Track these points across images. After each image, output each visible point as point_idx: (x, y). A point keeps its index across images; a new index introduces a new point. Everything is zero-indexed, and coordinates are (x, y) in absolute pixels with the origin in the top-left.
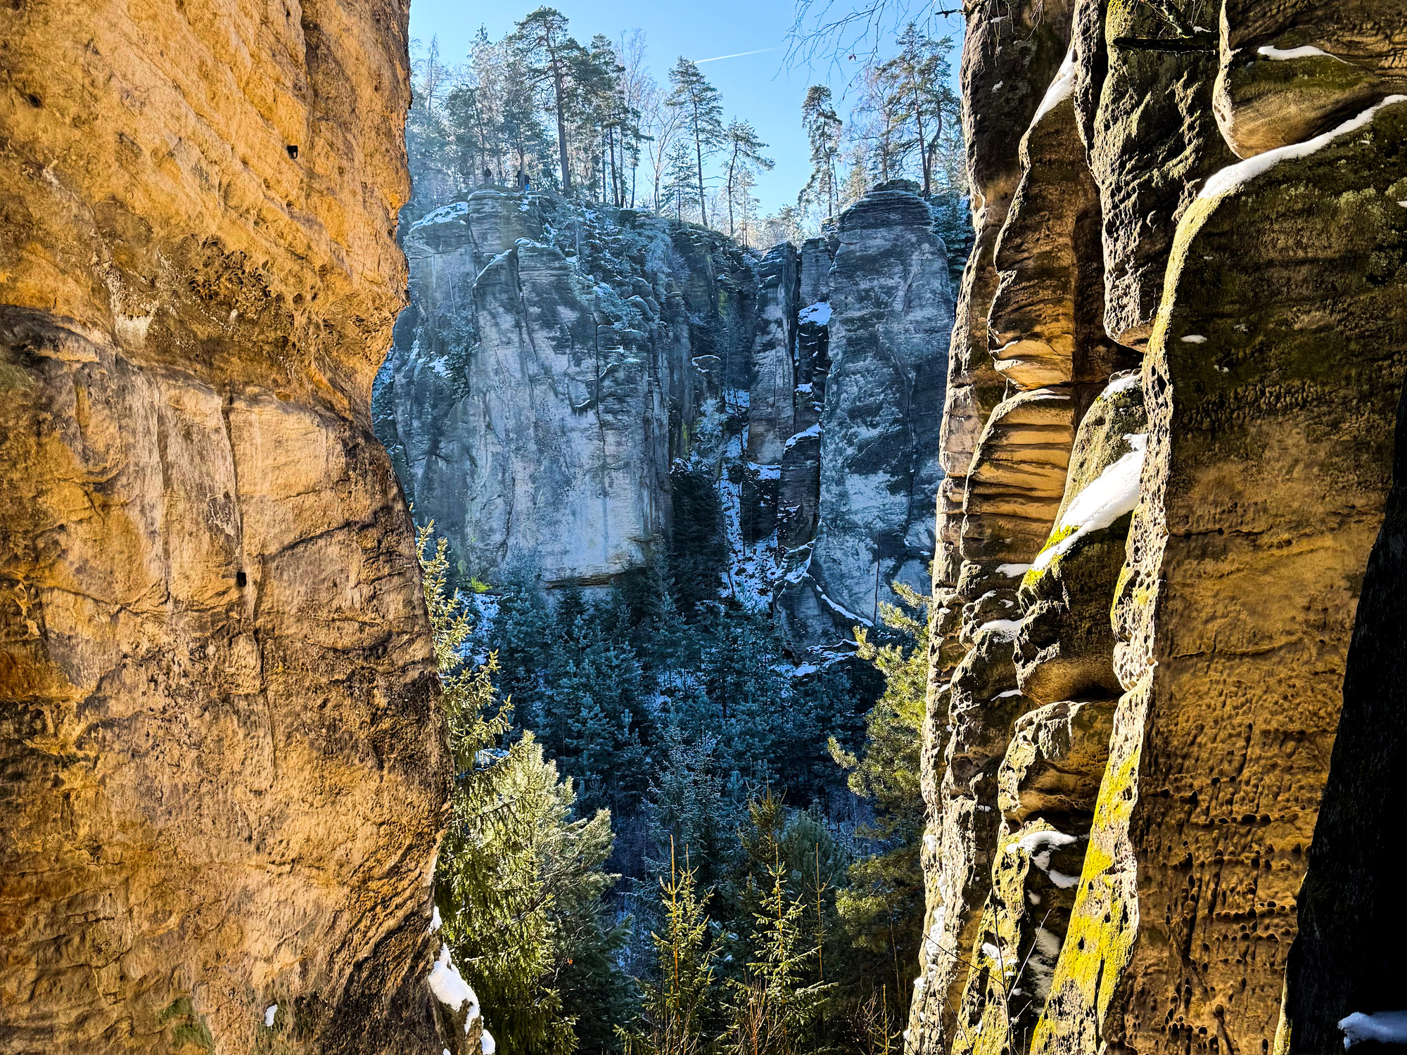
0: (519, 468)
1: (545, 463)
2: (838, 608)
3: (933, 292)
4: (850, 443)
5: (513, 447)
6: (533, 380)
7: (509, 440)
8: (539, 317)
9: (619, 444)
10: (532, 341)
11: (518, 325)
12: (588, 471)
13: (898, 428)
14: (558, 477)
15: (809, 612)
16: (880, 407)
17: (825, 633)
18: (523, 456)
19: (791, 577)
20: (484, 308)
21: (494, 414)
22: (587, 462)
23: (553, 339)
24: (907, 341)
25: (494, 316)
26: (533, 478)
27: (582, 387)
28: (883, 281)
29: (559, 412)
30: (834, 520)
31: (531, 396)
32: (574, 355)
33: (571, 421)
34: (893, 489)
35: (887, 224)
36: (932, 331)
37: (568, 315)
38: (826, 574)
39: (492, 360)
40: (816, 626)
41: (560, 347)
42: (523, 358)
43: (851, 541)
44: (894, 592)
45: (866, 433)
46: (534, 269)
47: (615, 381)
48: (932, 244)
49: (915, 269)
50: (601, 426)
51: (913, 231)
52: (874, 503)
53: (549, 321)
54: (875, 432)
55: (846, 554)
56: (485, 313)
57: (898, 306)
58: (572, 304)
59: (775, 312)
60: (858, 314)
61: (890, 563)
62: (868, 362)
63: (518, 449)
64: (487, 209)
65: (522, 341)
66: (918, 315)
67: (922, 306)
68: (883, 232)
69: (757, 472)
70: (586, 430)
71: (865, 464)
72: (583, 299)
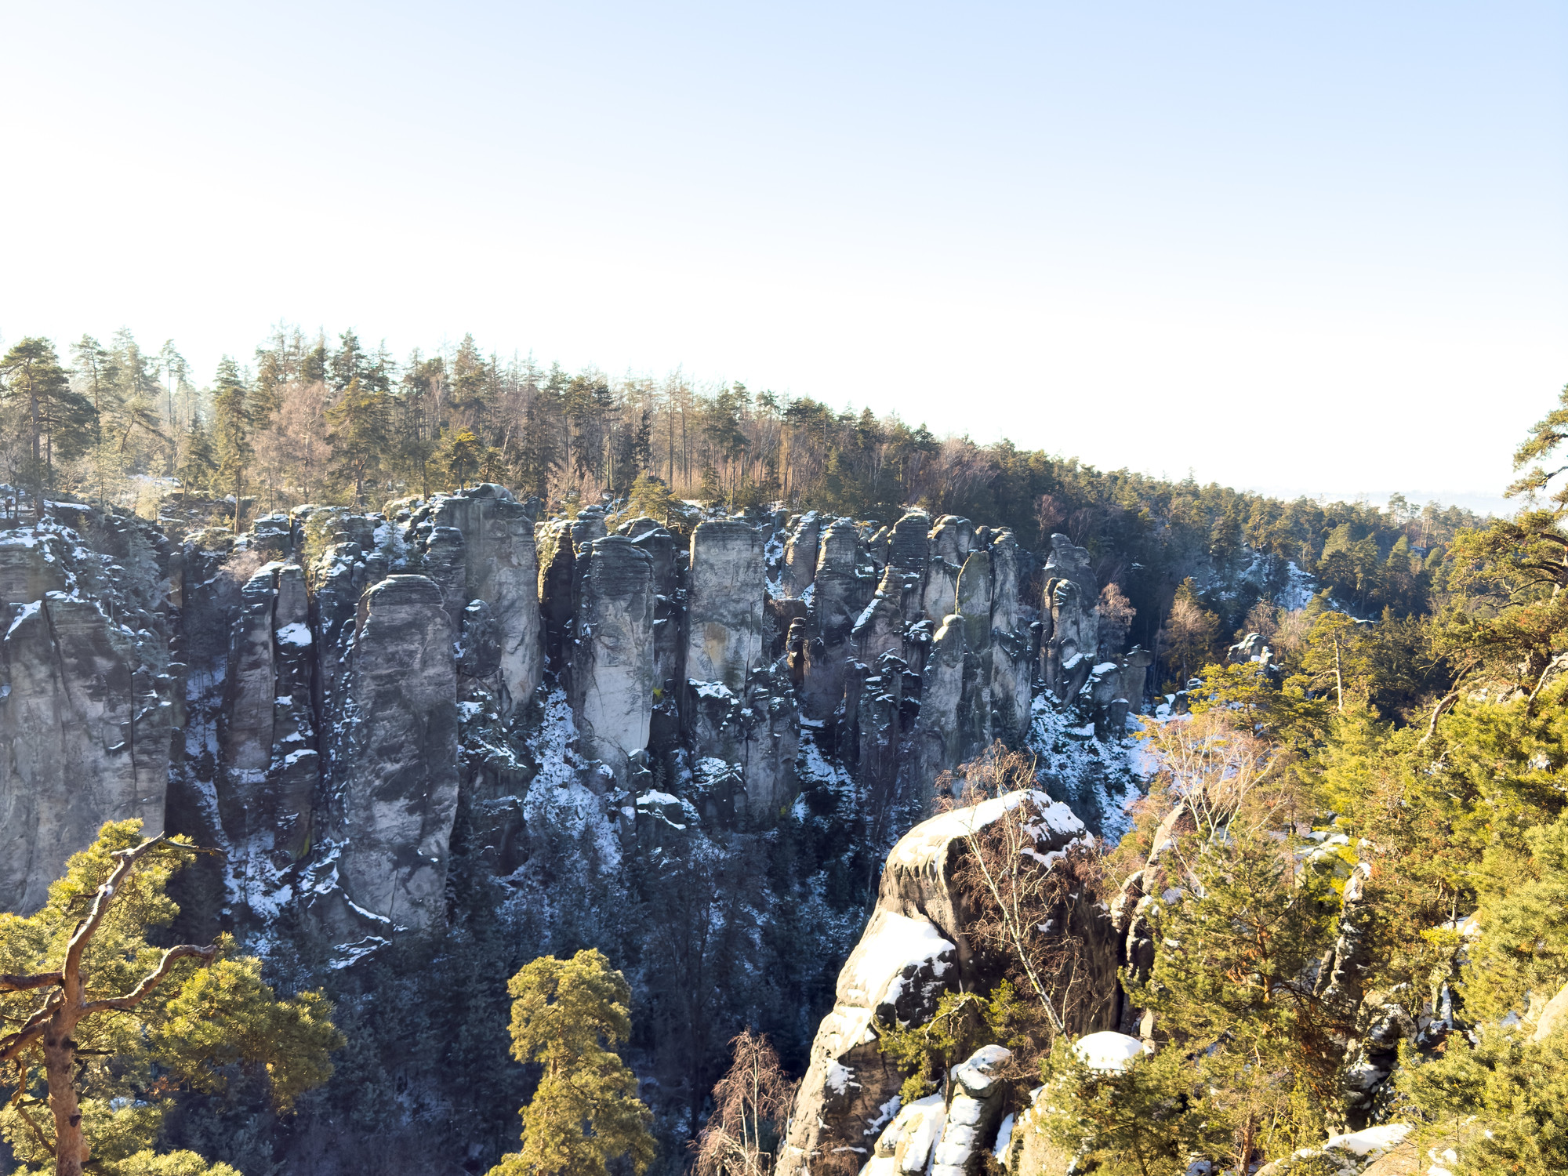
0: (44, 809)
1: (73, 802)
2: (362, 911)
3: (443, 654)
4: (378, 776)
5: (39, 789)
6: (65, 727)
7: (35, 783)
8: (75, 668)
9: (151, 780)
10: (67, 689)
11: (53, 676)
12: (118, 807)
13: (415, 762)
14: (85, 813)
15: (337, 918)
16: (402, 745)
17: (351, 933)
18: (49, 797)
19: (320, 888)
20: (17, 660)
21: (20, 759)
22: (116, 798)
23: (89, 687)
24: (423, 692)
25: (27, 668)
26: (59, 817)
27: (117, 730)
28: (406, 646)
29: (93, 755)
30: (361, 839)
31: (64, 741)
32: (110, 700)
33: (103, 762)
34: (411, 810)
35: (409, 602)
36: (440, 684)
37: (103, 664)
38: (352, 884)
39: (24, 708)
40: (344, 928)
41: (96, 694)
42: (57, 706)
43: (374, 856)
44: (409, 893)
45: (390, 767)
46: (72, 622)
47: (152, 725)
48: (443, 618)
49: (429, 637)
50: (135, 765)
51: (429, 608)
52: (395, 823)
53: (85, 670)
54: (397, 766)
55: (370, 866)
56: (18, 665)
57: (417, 665)
58: (109, 654)
59: (263, 636)
60: (385, 672)
61: (406, 870)
62: (393, 710)
63: (45, 791)
64: (14, 561)
65: (56, 690)
66: (431, 672)
67: (434, 666)
68: (407, 608)
69: (239, 777)
70: (119, 769)
71: (388, 793)
72: (118, 648)
